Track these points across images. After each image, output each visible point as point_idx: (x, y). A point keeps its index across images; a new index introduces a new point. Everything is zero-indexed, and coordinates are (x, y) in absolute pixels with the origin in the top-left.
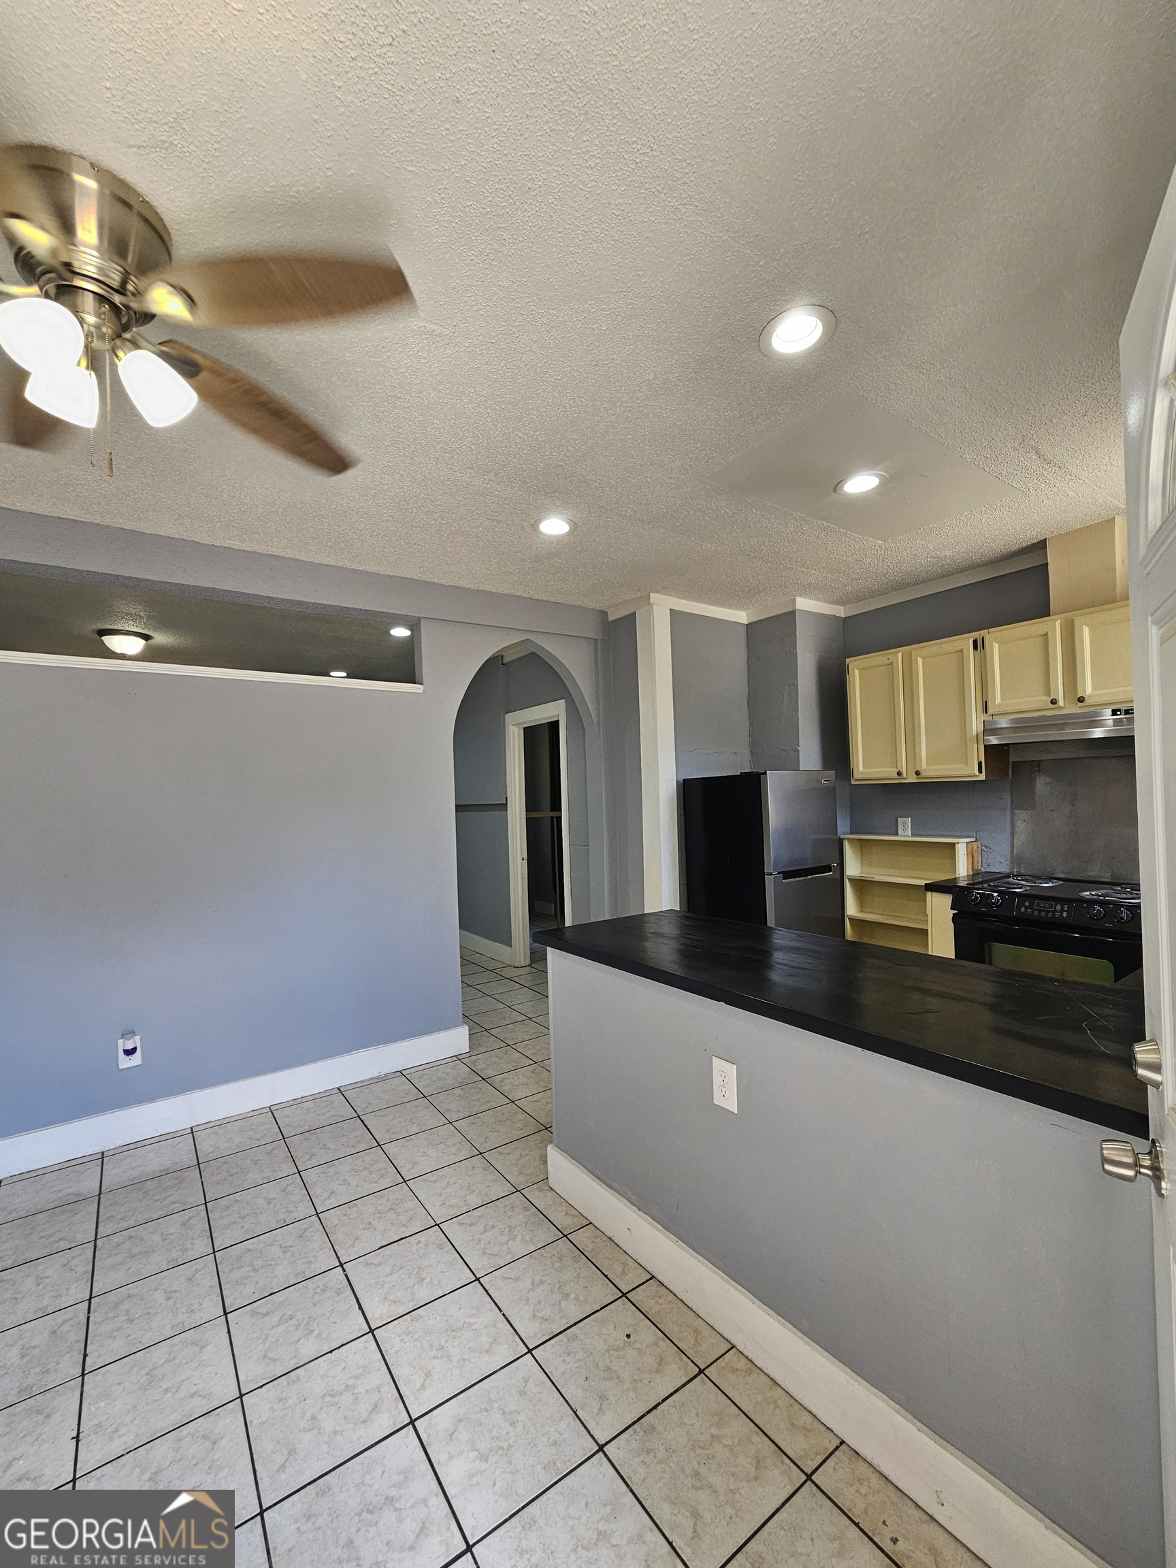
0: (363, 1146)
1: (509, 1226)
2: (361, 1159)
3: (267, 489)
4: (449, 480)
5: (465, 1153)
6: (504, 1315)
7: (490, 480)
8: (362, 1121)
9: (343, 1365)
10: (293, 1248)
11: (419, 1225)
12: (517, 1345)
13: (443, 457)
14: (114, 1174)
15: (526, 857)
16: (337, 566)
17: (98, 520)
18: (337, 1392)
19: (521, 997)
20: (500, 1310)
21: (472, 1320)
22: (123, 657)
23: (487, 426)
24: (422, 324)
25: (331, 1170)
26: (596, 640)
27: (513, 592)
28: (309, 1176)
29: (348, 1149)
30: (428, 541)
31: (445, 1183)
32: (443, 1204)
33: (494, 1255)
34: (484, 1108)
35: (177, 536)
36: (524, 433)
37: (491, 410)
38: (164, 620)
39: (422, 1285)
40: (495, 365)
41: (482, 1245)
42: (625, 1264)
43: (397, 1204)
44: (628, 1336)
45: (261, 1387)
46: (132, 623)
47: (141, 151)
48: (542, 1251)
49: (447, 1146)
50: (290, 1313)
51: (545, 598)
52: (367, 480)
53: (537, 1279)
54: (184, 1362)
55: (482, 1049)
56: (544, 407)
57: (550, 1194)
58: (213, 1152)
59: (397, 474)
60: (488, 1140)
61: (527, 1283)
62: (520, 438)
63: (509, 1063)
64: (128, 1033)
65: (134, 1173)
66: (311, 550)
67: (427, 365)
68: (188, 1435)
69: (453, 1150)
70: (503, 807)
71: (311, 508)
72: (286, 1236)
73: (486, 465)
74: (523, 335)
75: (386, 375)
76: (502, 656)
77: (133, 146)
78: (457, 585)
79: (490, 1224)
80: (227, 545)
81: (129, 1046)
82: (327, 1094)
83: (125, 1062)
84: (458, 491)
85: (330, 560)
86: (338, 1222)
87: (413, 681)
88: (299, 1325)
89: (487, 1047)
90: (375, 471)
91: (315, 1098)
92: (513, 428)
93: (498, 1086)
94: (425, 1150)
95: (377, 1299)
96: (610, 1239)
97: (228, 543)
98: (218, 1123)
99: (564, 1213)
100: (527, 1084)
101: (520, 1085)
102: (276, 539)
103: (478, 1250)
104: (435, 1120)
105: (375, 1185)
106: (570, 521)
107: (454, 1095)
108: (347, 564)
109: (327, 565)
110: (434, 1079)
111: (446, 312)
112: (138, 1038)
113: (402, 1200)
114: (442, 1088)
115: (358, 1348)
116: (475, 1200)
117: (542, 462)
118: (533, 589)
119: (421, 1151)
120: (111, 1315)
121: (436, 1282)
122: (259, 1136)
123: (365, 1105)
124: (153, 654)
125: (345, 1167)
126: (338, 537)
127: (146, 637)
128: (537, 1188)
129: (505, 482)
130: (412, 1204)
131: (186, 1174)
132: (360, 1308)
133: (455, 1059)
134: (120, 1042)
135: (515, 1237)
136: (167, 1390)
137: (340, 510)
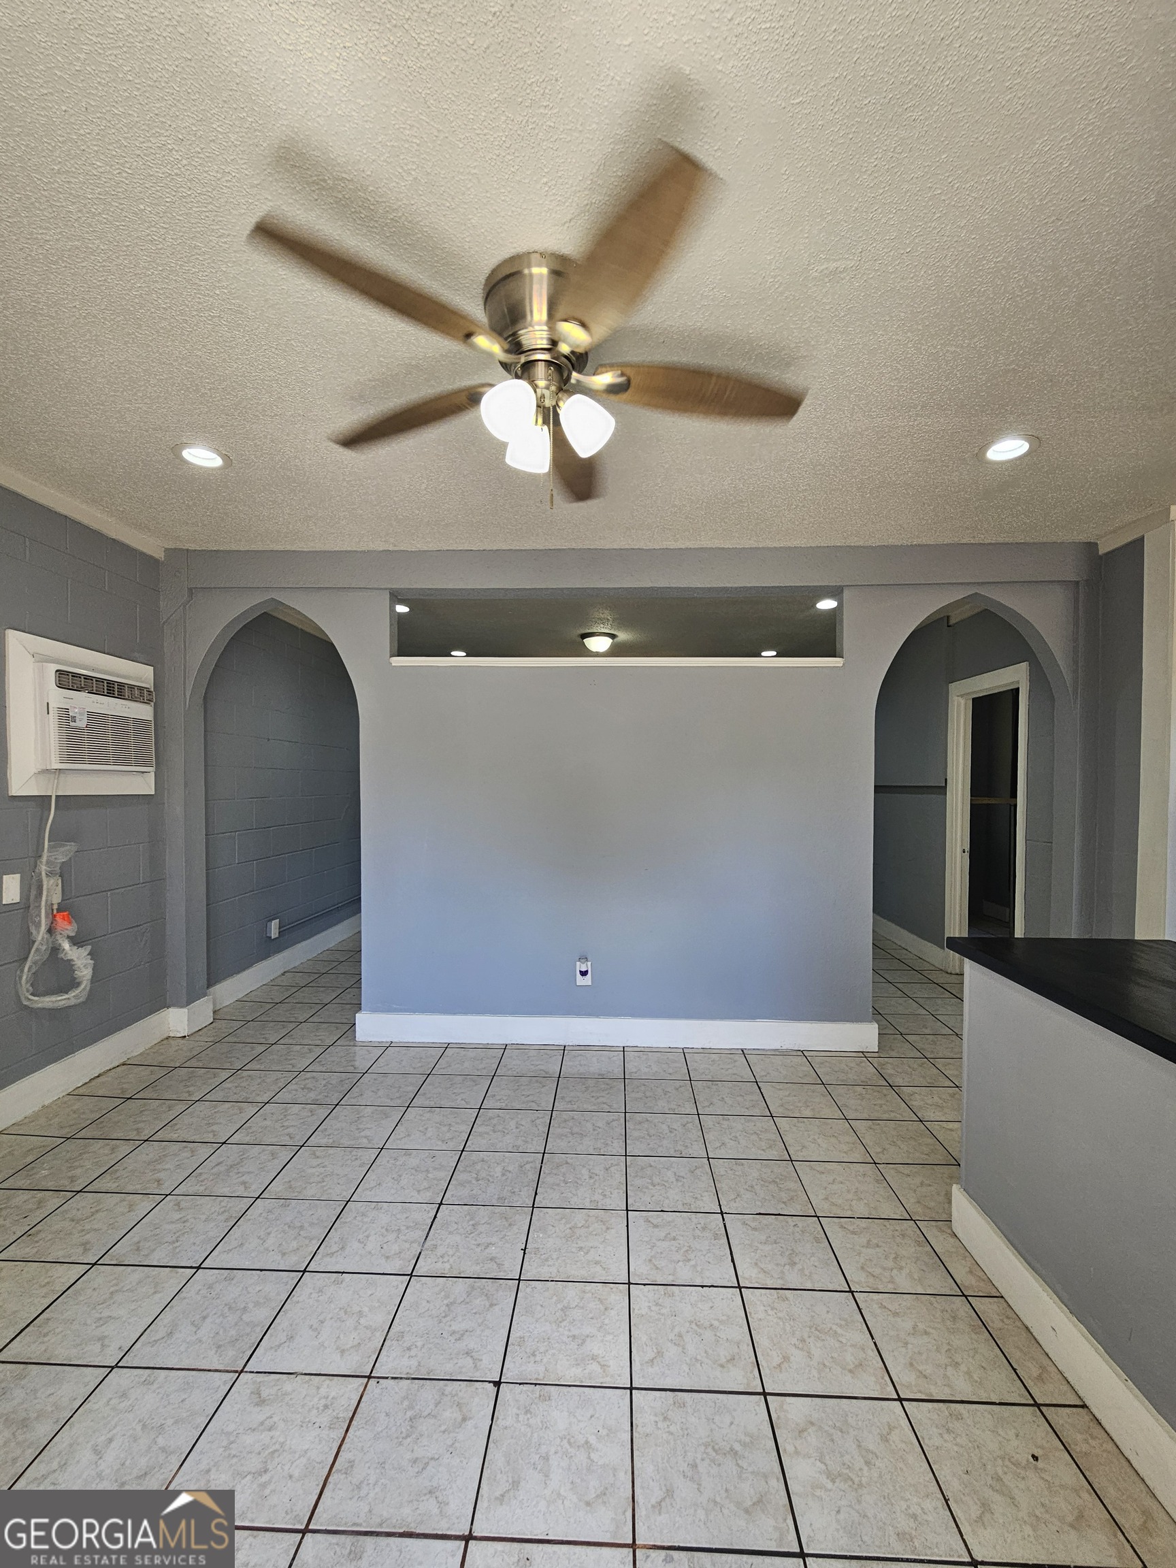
0: (757, 1112)
1: (896, 1253)
2: (753, 1124)
3: (691, 487)
4: (867, 429)
5: (858, 1155)
6: (875, 1343)
7: (917, 415)
8: (759, 1087)
9: (711, 1304)
10: (685, 1180)
11: (799, 1209)
12: (886, 1384)
13: (858, 406)
14: (571, 1067)
15: (967, 848)
16: (759, 548)
17: (574, 546)
18: (702, 1325)
19: (949, 1008)
20: (873, 1338)
21: (839, 1331)
22: (597, 655)
23: (908, 353)
24: (824, 267)
25: (725, 1123)
26: (1077, 583)
27: (956, 540)
28: (708, 1121)
29: (743, 1110)
30: (850, 502)
31: (832, 1178)
32: (826, 1199)
33: (874, 1276)
34: (886, 1116)
35: (627, 547)
36: (957, 346)
37: (912, 332)
38: (624, 621)
39: (792, 1268)
40: (912, 278)
41: (862, 1260)
42: (1043, 1368)
43: (781, 1180)
44: (1035, 1458)
45: (644, 1285)
46: (602, 626)
47: (572, 224)
48: (932, 1298)
49: (840, 1142)
50: (674, 1234)
51: (1000, 540)
52: (780, 453)
53: (921, 1326)
54: (594, 1233)
55: (894, 1054)
56: (983, 304)
57: (952, 1240)
58: (636, 1073)
59: (810, 438)
60: (885, 1152)
61: (908, 1325)
62: (952, 353)
63: (924, 1077)
64: (583, 958)
65: (582, 1070)
66: (734, 537)
67: (833, 310)
68: (590, 1291)
69: (845, 1148)
70: (942, 789)
71: (730, 495)
72: (681, 1166)
73: (911, 399)
74: (947, 225)
75: (790, 338)
76: (948, 617)
77: (565, 223)
78: (886, 544)
79: (875, 1241)
80: (665, 547)
81: (584, 969)
82: (731, 1052)
83: (581, 981)
84: (879, 439)
85: (752, 543)
86: (725, 1173)
87: (833, 653)
88: (679, 1249)
89: (898, 1052)
90: (788, 442)
91: (720, 1052)
92: (942, 344)
93: (906, 1098)
94: (816, 1137)
95: (748, 1260)
96: (1027, 1328)
97: (666, 544)
98: (642, 1049)
99: (968, 1269)
100: (942, 1107)
101: (930, 1104)
102: (703, 533)
103: (857, 1262)
104: (831, 1111)
105: (762, 1152)
106: (1030, 438)
107: (855, 1092)
108: (770, 544)
109: (751, 548)
110: (836, 1069)
111: (849, 241)
112: (589, 963)
113: (786, 1177)
114: (842, 1081)
115: (725, 1297)
116: (861, 1210)
117: (983, 374)
118: (984, 531)
119: (812, 1137)
120: (554, 1171)
121: (807, 1272)
122: (671, 1071)
123: (764, 1074)
124: (617, 651)
125: (738, 1124)
126: (758, 519)
127: (613, 636)
128: (936, 1226)
129: (936, 413)
130: (793, 1185)
131: (615, 1084)
132: (733, 1261)
133: (861, 1055)
134: (578, 963)
135: (901, 1268)
136: (581, 1248)
137: (757, 491)
